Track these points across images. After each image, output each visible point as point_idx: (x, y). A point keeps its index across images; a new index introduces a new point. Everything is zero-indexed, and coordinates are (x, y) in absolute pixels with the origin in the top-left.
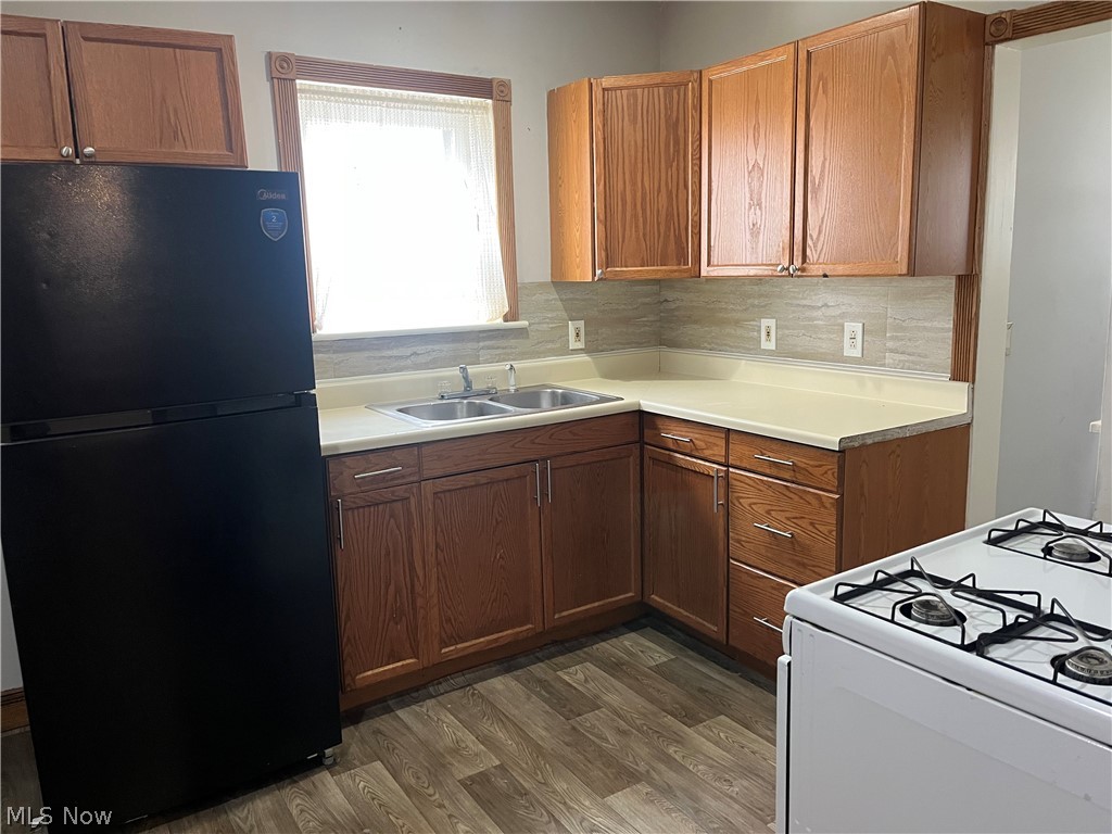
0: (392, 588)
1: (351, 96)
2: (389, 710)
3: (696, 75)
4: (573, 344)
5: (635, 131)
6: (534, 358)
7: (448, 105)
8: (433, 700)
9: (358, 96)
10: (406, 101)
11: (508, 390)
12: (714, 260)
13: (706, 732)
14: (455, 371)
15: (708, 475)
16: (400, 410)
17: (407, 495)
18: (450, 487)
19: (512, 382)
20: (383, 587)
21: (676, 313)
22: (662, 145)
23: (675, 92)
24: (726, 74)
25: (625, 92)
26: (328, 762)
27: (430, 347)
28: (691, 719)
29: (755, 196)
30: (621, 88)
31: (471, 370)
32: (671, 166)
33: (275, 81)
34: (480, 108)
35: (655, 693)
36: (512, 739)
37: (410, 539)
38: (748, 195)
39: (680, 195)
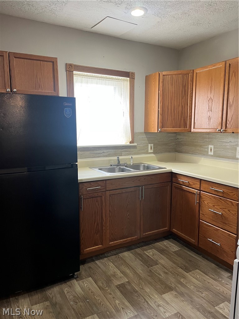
0: (96, 224)
1: (89, 76)
2: (93, 261)
3: (192, 71)
4: (150, 151)
5: (172, 88)
6: (138, 155)
7: (116, 79)
8: (107, 258)
9: (91, 76)
10: (104, 78)
11: (130, 164)
12: (196, 127)
13: (193, 275)
14: (116, 158)
15: (194, 193)
16: (99, 169)
17: (102, 195)
18: (114, 193)
19: (132, 162)
20: (93, 223)
21: (181, 142)
22: (181, 92)
23: (185, 76)
24: (202, 71)
25: (170, 76)
26: (75, 277)
27: (108, 151)
28: (187, 270)
29: (210, 108)
30: (169, 75)
31: (120, 157)
32: (183, 98)
33: (68, 71)
34: (125, 80)
35: (175, 261)
36: (132, 273)
37: (102, 209)
38: (208, 107)
39: (186, 107)
